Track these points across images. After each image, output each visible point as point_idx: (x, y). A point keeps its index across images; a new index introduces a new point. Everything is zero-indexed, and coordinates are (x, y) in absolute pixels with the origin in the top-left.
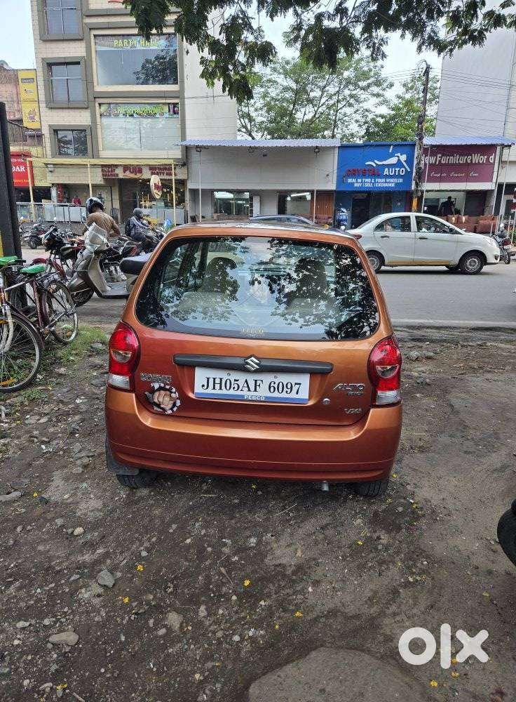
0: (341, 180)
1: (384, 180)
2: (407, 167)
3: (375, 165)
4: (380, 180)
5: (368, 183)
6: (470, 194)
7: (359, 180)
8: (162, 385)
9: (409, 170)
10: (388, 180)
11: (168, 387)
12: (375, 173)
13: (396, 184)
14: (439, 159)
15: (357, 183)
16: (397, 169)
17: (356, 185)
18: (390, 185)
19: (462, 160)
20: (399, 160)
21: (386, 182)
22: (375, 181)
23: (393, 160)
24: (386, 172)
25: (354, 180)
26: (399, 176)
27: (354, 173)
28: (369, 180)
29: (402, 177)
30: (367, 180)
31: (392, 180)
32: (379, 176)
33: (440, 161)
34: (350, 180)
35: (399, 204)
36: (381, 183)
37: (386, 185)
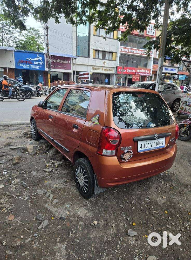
0: (17, 64)
1: (34, 66)
2: (42, 62)
3: (30, 60)
4: (33, 66)
5: (28, 67)
6: (64, 74)
7: (25, 65)
8: (128, 150)
9: (43, 63)
10: (36, 66)
11: (130, 151)
12: (31, 63)
13: (39, 68)
14: (53, 60)
15: (24, 66)
16: (39, 62)
17: (23, 67)
18: (37, 68)
19: (61, 62)
20: (39, 59)
21: (35, 67)
22: (31, 66)
23: (37, 59)
24: (35, 63)
25: (23, 65)
26: (40, 65)
27: (22, 62)
28: (29, 65)
29: (41, 65)
30: (27, 65)
31: (38, 66)
32: (32, 64)
33: (54, 61)
34: (21, 65)
35: (41, 75)
36: (33, 67)
37: (35, 68)
